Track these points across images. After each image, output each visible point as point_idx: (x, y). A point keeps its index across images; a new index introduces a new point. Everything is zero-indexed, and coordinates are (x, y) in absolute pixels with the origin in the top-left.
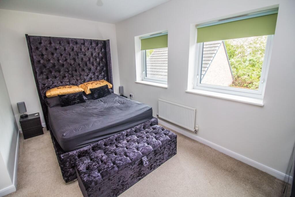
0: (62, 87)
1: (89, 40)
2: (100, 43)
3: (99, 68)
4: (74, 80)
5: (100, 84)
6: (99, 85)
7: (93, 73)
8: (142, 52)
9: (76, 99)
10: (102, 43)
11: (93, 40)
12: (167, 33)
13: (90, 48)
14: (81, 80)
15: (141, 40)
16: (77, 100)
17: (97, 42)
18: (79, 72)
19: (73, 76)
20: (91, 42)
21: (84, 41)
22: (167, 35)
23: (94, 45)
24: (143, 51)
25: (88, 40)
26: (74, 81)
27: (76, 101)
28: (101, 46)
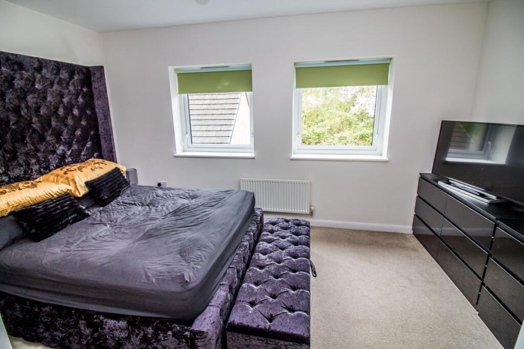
0: (7, 190)
1: (53, 63)
2: (78, 73)
3: (78, 133)
4: (22, 166)
5: (101, 168)
6: (100, 170)
7: (68, 145)
8: (180, 98)
9: (69, 213)
10: (83, 73)
11: (62, 63)
12: (251, 67)
13: (55, 82)
14: (40, 164)
15: (178, 74)
16: (71, 215)
17: (72, 69)
18: (33, 144)
19: (15, 157)
20: (59, 66)
21: (41, 64)
22: (251, 70)
23: (64, 75)
24: (182, 95)
25: (50, 61)
26: (18, 172)
27: (70, 218)
28: (80, 78)
